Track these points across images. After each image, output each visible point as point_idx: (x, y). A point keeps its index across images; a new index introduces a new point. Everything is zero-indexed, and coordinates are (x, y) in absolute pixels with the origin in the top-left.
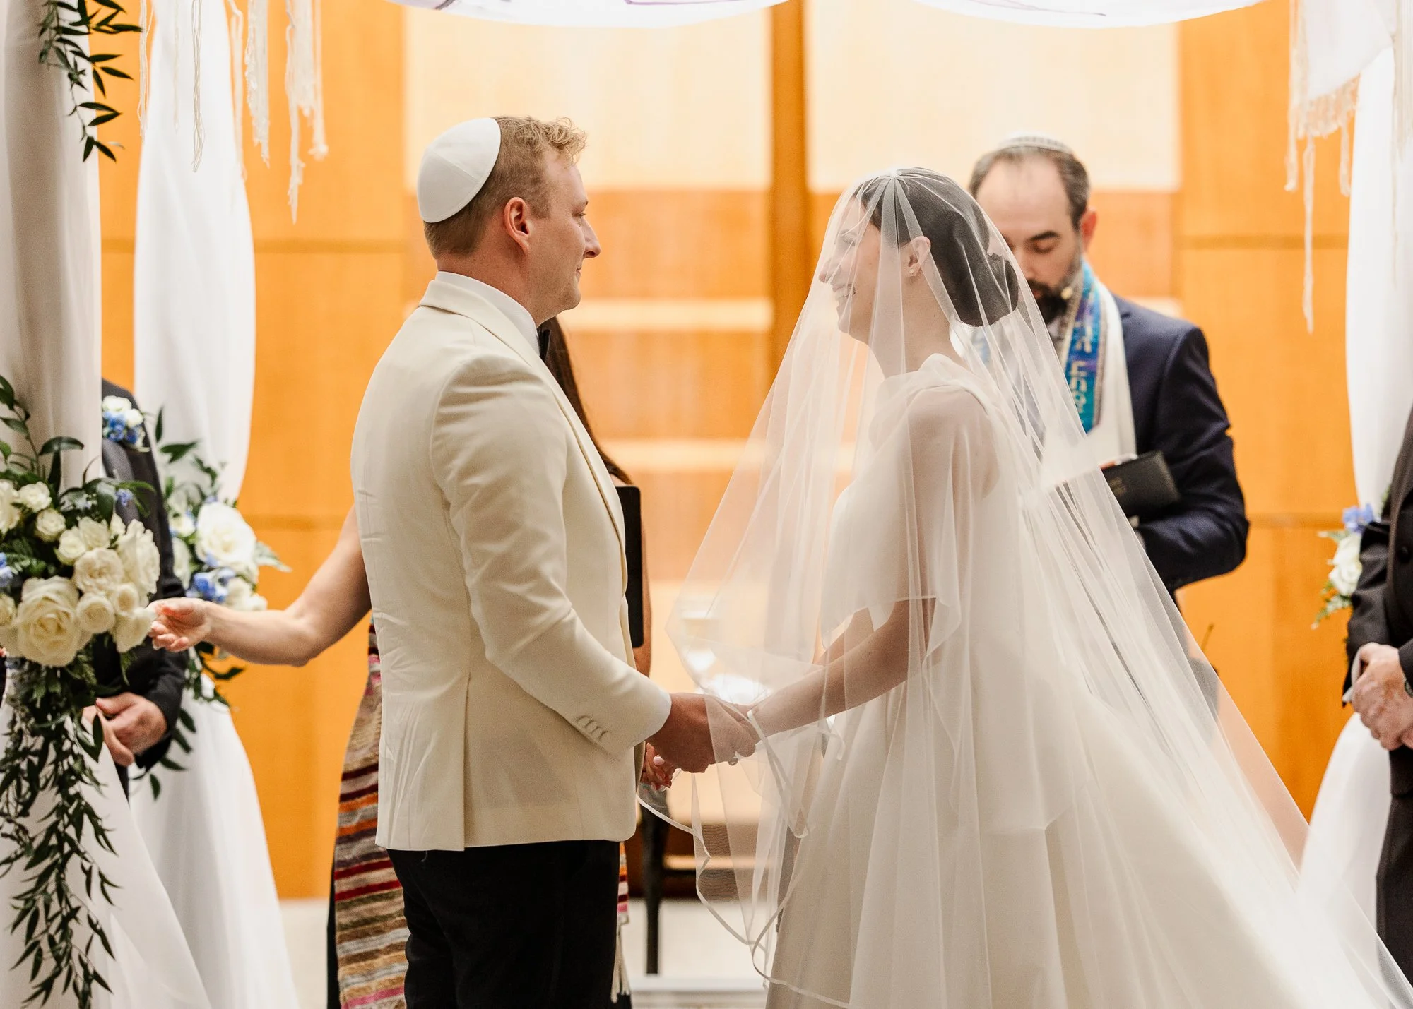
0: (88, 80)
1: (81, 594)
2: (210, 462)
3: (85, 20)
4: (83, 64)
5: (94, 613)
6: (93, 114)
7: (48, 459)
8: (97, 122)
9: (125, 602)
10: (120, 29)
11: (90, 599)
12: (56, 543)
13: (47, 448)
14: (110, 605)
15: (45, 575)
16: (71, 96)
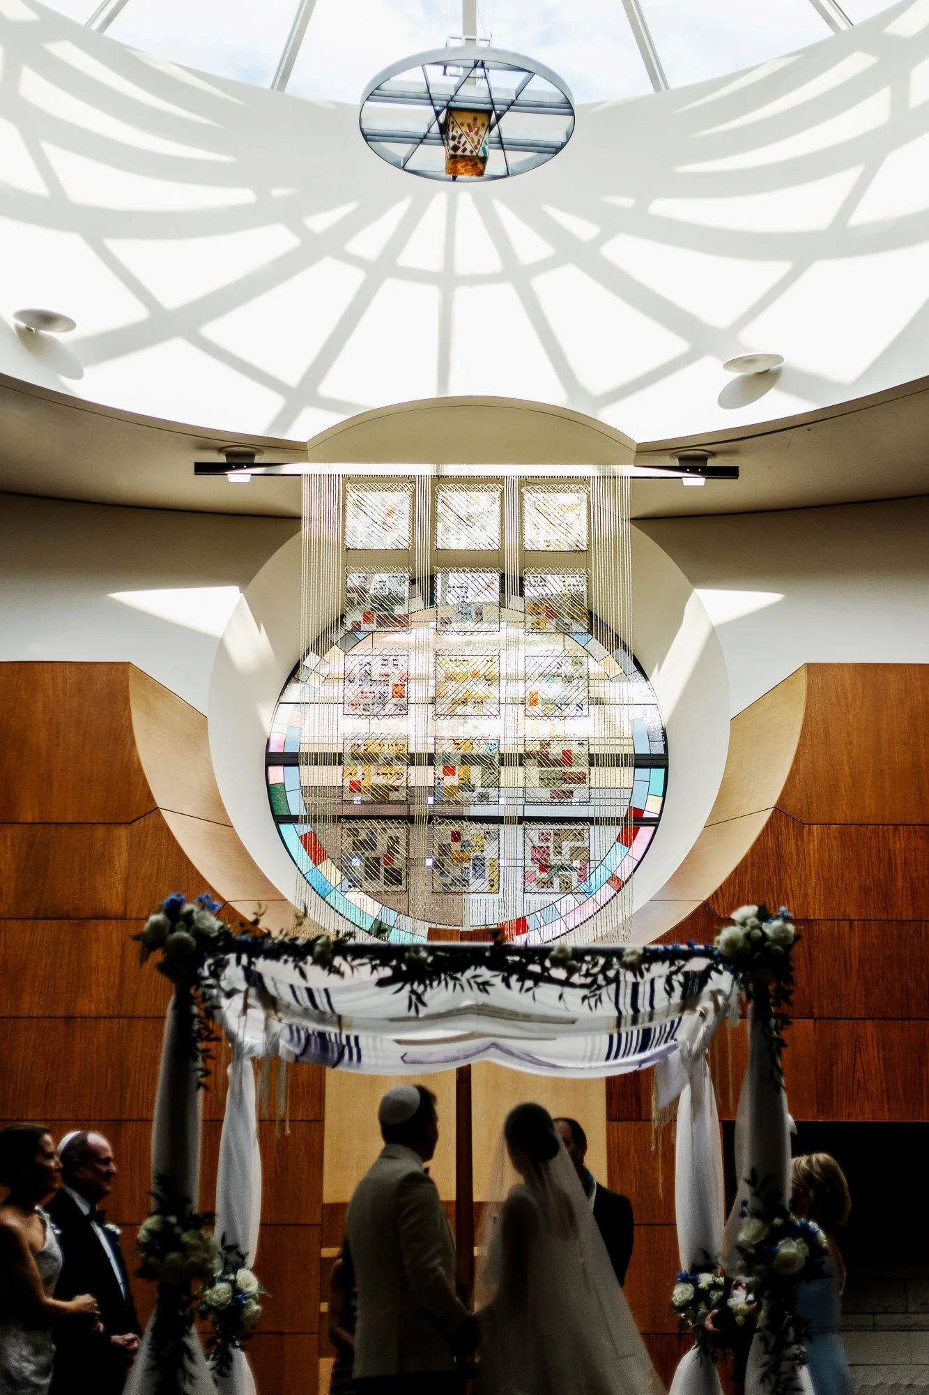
10: (212, 1040)
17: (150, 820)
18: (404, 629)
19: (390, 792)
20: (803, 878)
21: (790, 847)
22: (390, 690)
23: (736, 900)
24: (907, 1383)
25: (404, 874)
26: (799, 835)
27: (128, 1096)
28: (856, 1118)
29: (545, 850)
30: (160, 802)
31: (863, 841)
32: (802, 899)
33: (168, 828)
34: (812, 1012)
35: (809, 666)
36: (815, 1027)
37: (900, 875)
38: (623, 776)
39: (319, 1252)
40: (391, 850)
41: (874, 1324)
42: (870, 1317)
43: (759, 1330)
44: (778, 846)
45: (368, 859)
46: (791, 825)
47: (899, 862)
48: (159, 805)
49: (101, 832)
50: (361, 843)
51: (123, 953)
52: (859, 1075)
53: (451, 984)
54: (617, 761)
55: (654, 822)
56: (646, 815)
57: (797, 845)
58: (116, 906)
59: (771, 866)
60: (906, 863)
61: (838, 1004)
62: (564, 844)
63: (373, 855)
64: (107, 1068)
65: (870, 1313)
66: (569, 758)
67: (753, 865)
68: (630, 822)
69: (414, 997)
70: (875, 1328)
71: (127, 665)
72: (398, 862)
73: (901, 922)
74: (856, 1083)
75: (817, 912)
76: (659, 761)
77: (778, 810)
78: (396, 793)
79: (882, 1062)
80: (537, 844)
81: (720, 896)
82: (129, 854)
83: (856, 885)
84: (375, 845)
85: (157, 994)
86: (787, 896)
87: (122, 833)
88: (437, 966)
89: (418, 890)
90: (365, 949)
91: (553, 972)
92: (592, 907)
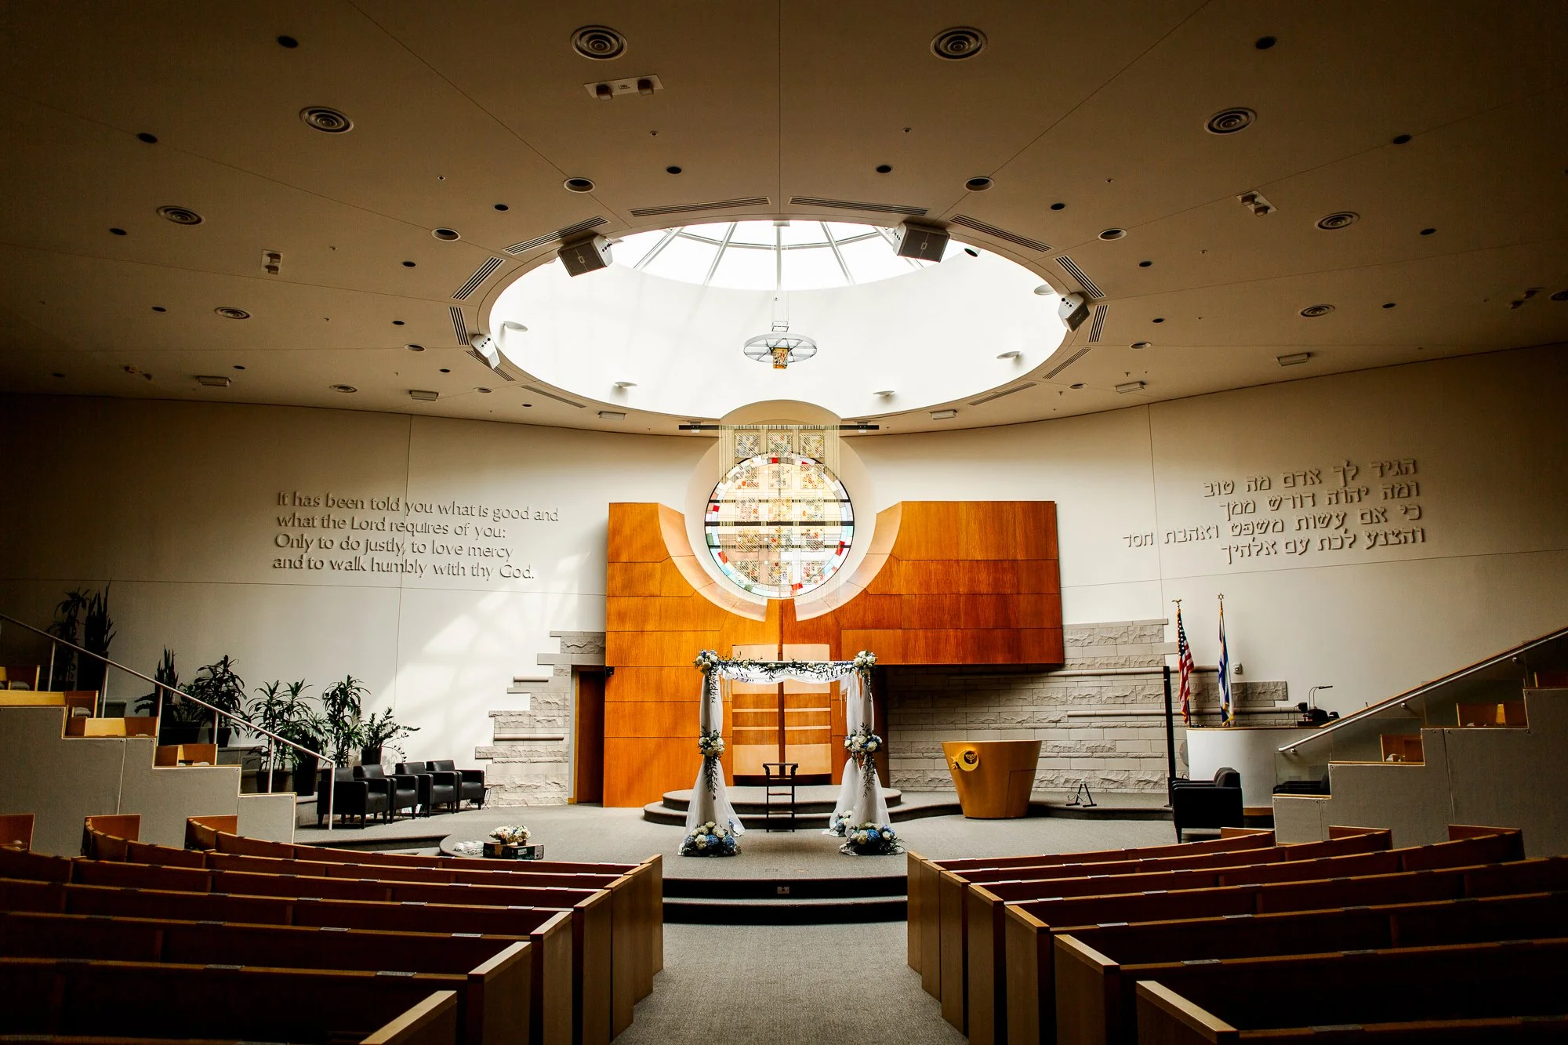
1: (713, 749)
2: (719, 732)
3: (712, 688)
4: (712, 693)
5: (715, 751)
7: (708, 734)
8: (713, 699)
9: (718, 749)
10: (716, 689)
11: (715, 749)
12: (710, 743)
15: (709, 746)
16: (711, 696)
17: (668, 560)
18: (757, 488)
19: (753, 548)
20: (899, 579)
21: (895, 569)
22: (752, 510)
23: (876, 588)
24: (932, 747)
25: (758, 578)
26: (898, 564)
27: (664, 658)
28: (916, 662)
29: (808, 569)
30: (671, 553)
31: (921, 566)
32: (899, 587)
33: (675, 563)
34: (901, 627)
35: (904, 503)
36: (902, 632)
37: (933, 578)
38: (839, 528)
39: (732, 710)
40: (754, 570)
42: (921, 725)
43: (864, 764)
44: (891, 568)
45: (745, 573)
46: (895, 561)
47: (933, 574)
48: (671, 555)
49: (650, 565)
50: (743, 567)
51: (660, 608)
52: (917, 648)
53: (780, 671)
54: (834, 523)
55: (850, 547)
56: (846, 544)
57: (897, 567)
58: (657, 592)
59: (888, 575)
60: (936, 573)
61: (910, 624)
62: (815, 566)
63: (747, 571)
64: (657, 648)
66: (817, 535)
67: (881, 575)
68: (839, 548)
69: (770, 676)
70: (922, 729)
71: (657, 504)
72: (756, 575)
73: (933, 595)
74: (916, 650)
75: (904, 591)
76: (852, 523)
77: (891, 555)
78: (755, 548)
79: (925, 643)
80: (806, 566)
81: (870, 586)
82: (661, 573)
83: (918, 582)
84: (748, 568)
85: (673, 623)
86: (893, 586)
87: (658, 565)
88: (777, 668)
89: (762, 572)
90: (757, 664)
91: (809, 669)
92: (826, 579)
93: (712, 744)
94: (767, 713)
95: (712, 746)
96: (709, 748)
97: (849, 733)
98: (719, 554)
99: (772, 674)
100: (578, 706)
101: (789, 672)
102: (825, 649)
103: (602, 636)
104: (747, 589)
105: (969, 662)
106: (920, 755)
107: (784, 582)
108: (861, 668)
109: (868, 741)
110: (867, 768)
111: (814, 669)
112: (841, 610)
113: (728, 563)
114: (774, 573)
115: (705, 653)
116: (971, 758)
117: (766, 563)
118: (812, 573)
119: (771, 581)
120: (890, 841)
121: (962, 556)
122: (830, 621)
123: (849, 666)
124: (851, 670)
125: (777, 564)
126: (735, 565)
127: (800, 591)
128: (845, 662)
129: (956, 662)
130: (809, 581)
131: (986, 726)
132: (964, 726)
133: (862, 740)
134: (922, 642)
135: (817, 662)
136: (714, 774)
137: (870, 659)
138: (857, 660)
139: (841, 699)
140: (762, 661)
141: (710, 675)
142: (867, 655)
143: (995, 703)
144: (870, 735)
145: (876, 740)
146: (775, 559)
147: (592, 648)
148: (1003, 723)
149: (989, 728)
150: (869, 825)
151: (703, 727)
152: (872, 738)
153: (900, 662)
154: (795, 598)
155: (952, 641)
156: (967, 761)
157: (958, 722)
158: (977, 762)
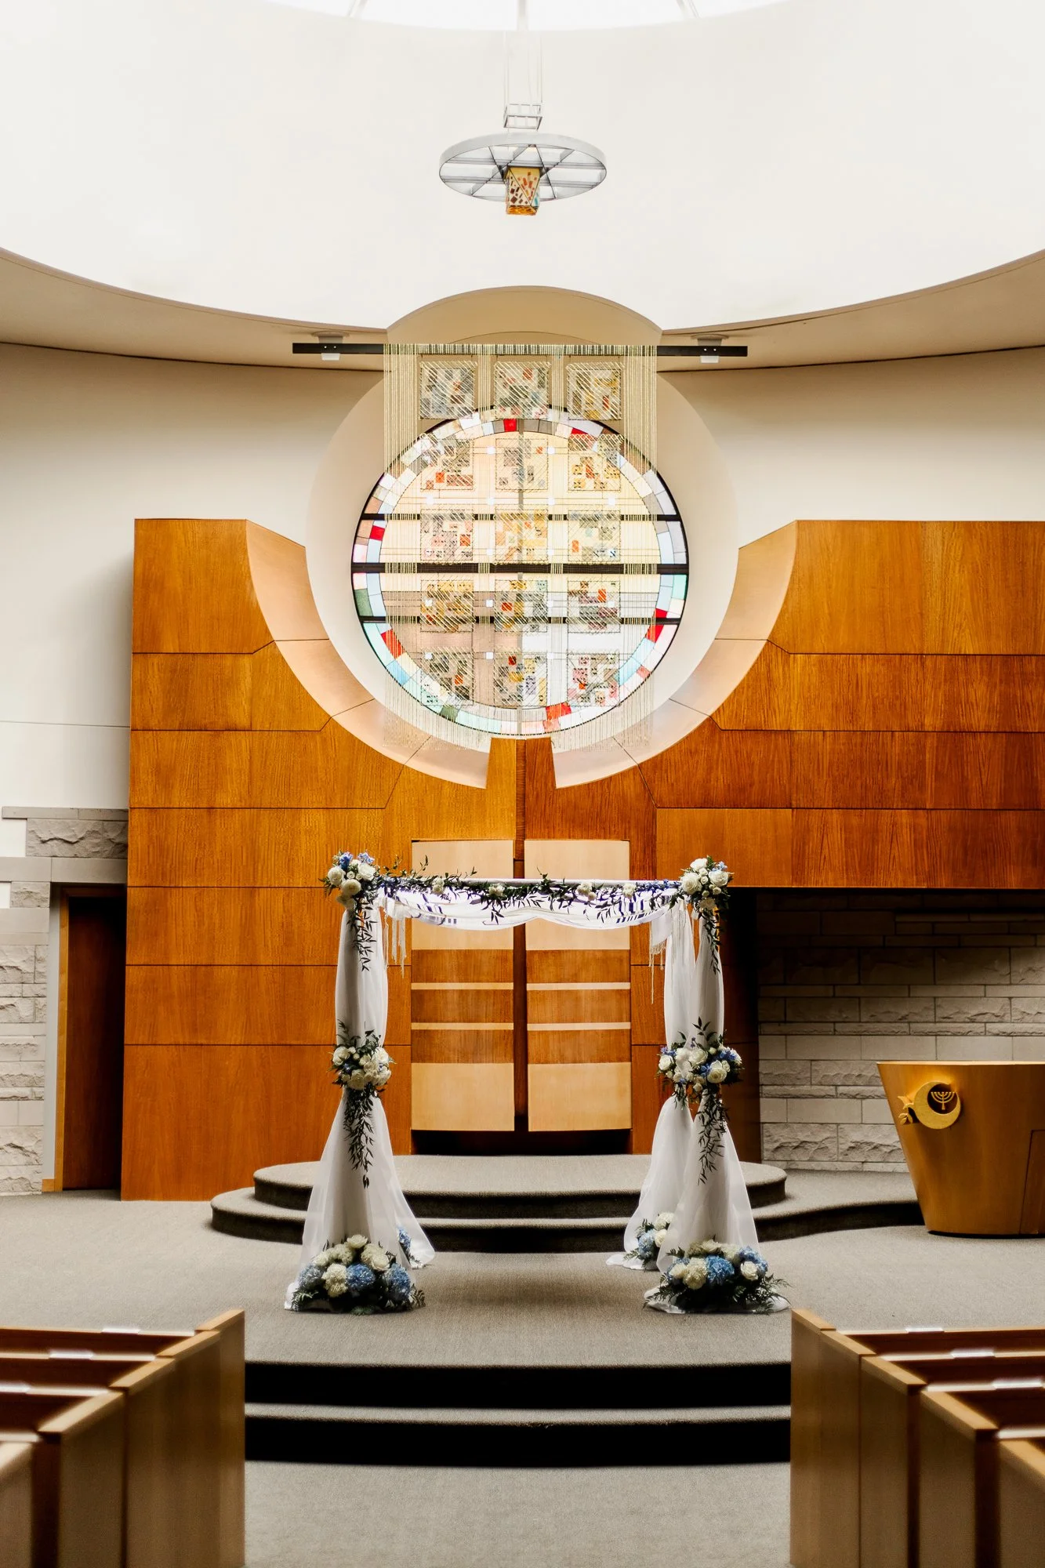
0: (364, 953)
1: (365, 1073)
2: (377, 1036)
3: (363, 939)
4: (363, 949)
5: (369, 1077)
6: (364, 960)
7: (353, 1041)
8: (365, 962)
9: (375, 1074)
10: (371, 941)
11: (368, 1074)
12: (358, 1061)
13: (352, 1039)
14: (372, 1075)
15: (356, 1069)
16: (360, 956)
17: (268, 650)
18: (469, 487)
19: (459, 625)
20: (788, 696)
21: (778, 673)
22: (458, 539)
23: (734, 715)
24: (857, 1074)
25: (471, 691)
26: (786, 662)
27: (260, 868)
28: (822, 884)
29: (583, 672)
30: (275, 636)
31: (837, 667)
32: (786, 714)
33: (283, 658)
34: (791, 804)
35: (801, 524)
36: (792, 816)
37: (864, 695)
38: (654, 581)
39: (410, 987)
40: (460, 674)
41: (835, 1030)
42: (832, 1025)
43: (700, 1112)
44: (769, 671)
45: (442, 679)
46: (779, 654)
47: (864, 686)
48: (275, 639)
49: (228, 661)
50: (436, 666)
51: (251, 758)
52: (826, 851)
53: (517, 903)
54: (644, 569)
55: (676, 622)
56: (668, 616)
57: (783, 670)
58: (243, 721)
59: (763, 688)
60: (870, 685)
61: (811, 798)
62: (599, 667)
63: (446, 675)
64: (242, 847)
65: (831, 1022)
66: (604, 596)
67: (748, 687)
68: (654, 624)
69: (494, 913)
71: (243, 523)
72: (466, 683)
73: (863, 733)
74: (823, 857)
75: (798, 725)
76: (683, 569)
77: (770, 642)
78: (464, 625)
79: (843, 842)
80: (578, 666)
81: (722, 711)
82: (252, 679)
83: (830, 702)
84: (448, 668)
85: (278, 790)
86: (775, 712)
87: (246, 662)
88: (508, 894)
89: (482, 679)
90: (464, 884)
91: (580, 897)
92: (623, 693)
93: (362, 1062)
94: (487, 992)
95: (362, 1067)
96: (356, 1072)
97: (669, 1042)
98: (383, 635)
99: (497, 908)
100: (65, 977)
101: (537, 903)
102: (618, 851)
103: (120, 819)
104: (446, 715)
105: (943, 882)
106: (831, 1090)
107: (530, 700)
108: (696, 896)
109: (711, 1059)
110: (707, 1119)
111: (591, 898)
112: (657, 763)
113: (404, 656)
114: (506, 682)
115: (347, 861)
116: (942, 1098)
117: (490, 656)
118: (591, 679)
119: (499, 697)
120: (757, 1283)
121: (931, 645)
122: (632, 789)
123: (670, 892)
124: (674, 901)
125: (512, 660)
126: (418, 658)
127: (565, 721)
128: (661, 882)
129: (912, 883)
130: (585, 698)
131: (977, 1027)
132: (930, 1027)
133: (696, 1056)
134: (836, 837)
135: (599, 882)
136: (366, 1130)
137: (718, 876)
138: (689, 879)
139: (651, 963)
140: (475, 879)
141: (359, 908)
142: (710, 867)
143: (1002, 976)
144: (716, 1046)
145: (728, 1058)
146: (508, 645)
147: (98, 845)
148: (1021, 1021)
149: (985, 1033)
150: (711, 1246)
151: (343, 1025)
152: (719, 1053)
153: (787, 883)
154: (554, 737)
155: (906, 836)
156: (935, 1106)
157: (917, 1018)
158: (957, 1110)
